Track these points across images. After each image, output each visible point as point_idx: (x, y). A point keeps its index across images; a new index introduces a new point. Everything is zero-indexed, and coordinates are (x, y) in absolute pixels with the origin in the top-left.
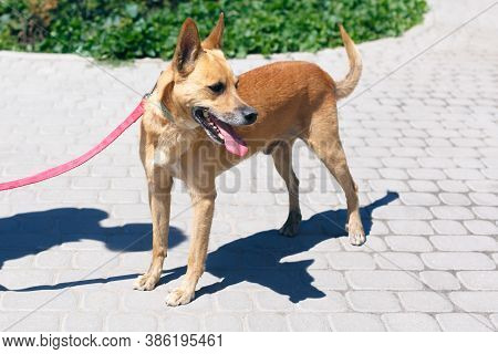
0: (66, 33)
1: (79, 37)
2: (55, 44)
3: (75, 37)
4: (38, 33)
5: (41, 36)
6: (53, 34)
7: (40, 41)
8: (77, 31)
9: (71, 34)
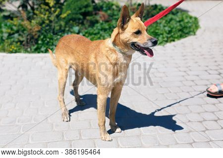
0: (46, 42)
1: (53, 43)
2: (41, 47)
3: (51, 44)
4: (32, 42)
5: (34, 43)
6: (40, 42)
7: (34, 46)
8: (51, 41)
9: (48, 42)
